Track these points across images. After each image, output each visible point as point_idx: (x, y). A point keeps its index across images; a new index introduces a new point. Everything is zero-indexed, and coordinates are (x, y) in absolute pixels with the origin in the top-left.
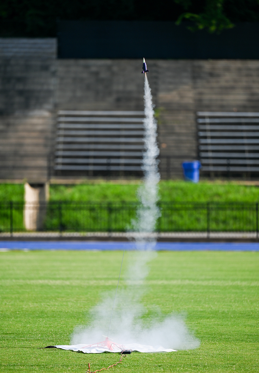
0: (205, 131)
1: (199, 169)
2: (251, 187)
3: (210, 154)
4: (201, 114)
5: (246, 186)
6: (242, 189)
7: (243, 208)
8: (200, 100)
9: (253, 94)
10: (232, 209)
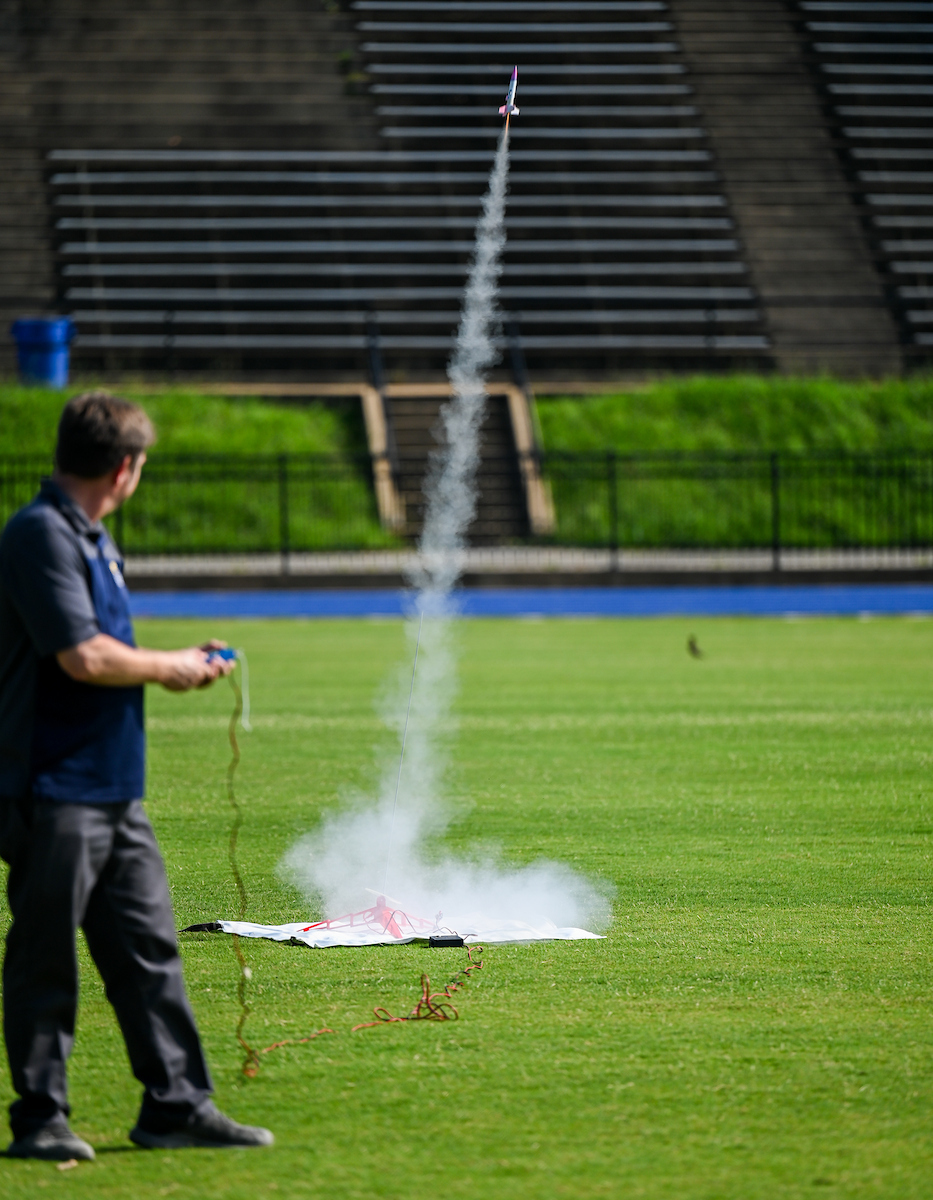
0: (78, 212)
1: (68, 342)
2: (245, 400)
3: (99, 293)
4: (58, 155)
5: (231, 400)
6: (216, 408)
7: (224, 476)
8: (55, 109)
9: (232, 87)
10: (188, 478)
